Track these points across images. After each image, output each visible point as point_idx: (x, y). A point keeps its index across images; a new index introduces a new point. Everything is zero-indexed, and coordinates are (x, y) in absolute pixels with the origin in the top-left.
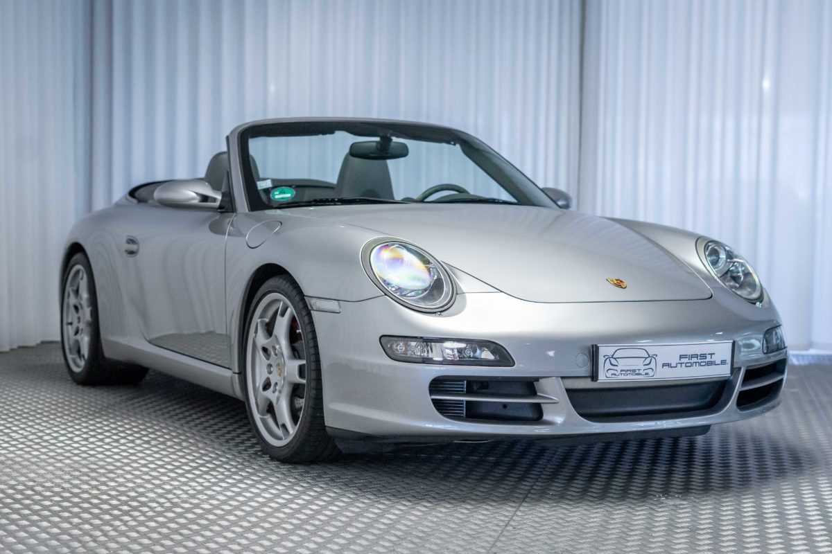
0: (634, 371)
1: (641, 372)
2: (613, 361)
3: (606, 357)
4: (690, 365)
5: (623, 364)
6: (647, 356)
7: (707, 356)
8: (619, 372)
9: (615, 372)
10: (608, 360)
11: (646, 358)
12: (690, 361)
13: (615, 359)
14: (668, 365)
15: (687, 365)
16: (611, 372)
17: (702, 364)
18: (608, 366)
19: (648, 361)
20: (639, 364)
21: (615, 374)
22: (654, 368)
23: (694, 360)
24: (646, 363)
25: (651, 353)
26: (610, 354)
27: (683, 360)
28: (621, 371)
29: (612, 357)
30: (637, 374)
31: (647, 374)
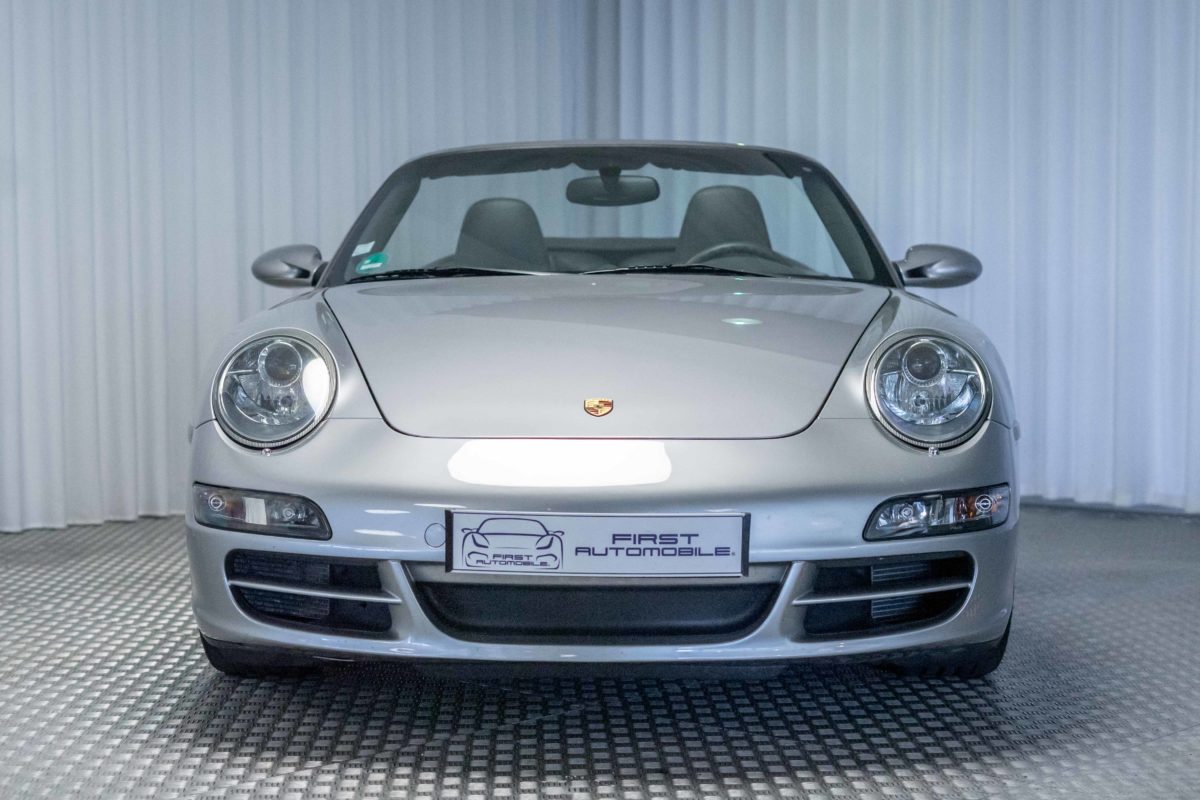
0: (520, 557)
1: (531, 559)
2: (480, 540)
3: (467, 532)
4: (637, 552)
5: (496, 545)
6: (544, 533)
7: (679, 538)
8: (491, 558)
9: (483, 558)
10: (470, 536)
11: (543, 537)
12: (637, 546)
13: (483, 535)
14: (589, 551)
15: (630, 552)
16: (475, 557)
17: (666, 552)
18: (470, 546)
19: (545, 541)
20: (528, 547)
21: (482, 561)
22: (559, 556)
23: (645, 544)
24: (541, 544)
25: (551, 528)
26: (474, 525)
27: (619, 544)
28: (494, 556)
29: (477, 532)
30: (525, 564)
31: (543, 564)
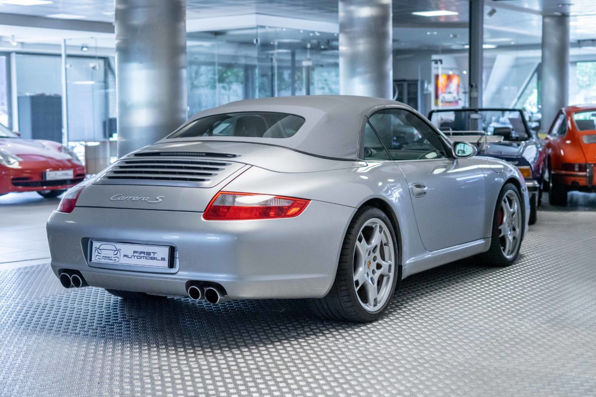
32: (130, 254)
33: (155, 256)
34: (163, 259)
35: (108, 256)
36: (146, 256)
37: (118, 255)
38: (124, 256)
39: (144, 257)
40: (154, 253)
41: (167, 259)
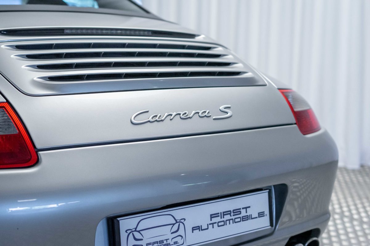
32: (204, 221)
33: (248, 214)
34: (261, 215)
35: (158, 239)
36: (233, 217)
37: (181, 232)
38: (194, 229)
39: (229, 220)
40: (246, 208)
41: (267, 212)
